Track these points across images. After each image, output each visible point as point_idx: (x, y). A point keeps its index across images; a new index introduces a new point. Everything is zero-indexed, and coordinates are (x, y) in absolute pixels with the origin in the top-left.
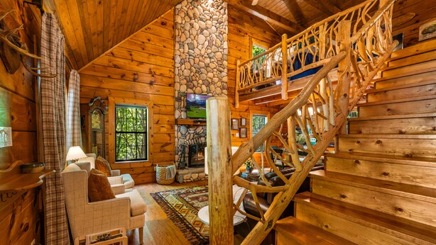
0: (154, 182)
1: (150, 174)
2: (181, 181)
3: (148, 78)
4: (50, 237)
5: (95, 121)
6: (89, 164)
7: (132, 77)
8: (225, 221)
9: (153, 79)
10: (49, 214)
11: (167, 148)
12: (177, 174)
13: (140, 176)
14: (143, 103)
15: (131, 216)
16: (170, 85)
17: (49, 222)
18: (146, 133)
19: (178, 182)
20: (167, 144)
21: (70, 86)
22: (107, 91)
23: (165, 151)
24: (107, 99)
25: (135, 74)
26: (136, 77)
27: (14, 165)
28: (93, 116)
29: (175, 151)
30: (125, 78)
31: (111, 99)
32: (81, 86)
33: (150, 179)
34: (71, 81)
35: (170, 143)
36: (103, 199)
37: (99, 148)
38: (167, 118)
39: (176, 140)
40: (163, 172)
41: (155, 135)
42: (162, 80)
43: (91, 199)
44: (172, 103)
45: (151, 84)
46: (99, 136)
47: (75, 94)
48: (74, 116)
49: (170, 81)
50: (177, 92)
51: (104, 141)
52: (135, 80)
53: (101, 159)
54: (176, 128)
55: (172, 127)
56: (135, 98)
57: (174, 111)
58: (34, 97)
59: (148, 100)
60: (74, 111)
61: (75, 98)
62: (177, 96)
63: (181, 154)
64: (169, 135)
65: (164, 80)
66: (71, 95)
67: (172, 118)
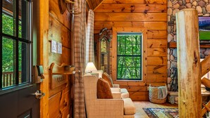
0: (147, 100)
1: (144, 93)
2: (172, 102)
3: (143, 8)
4: (77, 116)
5: (103, 47)
6: (98, 74)
7: (130, 9)
8: (191, 114)
9: (147, 8)
10: (76, 101)
11: (160, 70)
12: (169, 95)
13: (135, 93)
14: (138, 30)
15: (124, 114)
16: (163, 11)
17: (76, 106)
18: (141, 56)
19: (170, 103)
20: (160, 67)
21: (89, 21)
22: (111, 23)
23: (157, 73)
24: (111, 29)
25: (132, 6)
26: (133, 8)
27: (62, 65)
28: (102, 42)
29: (167, 74)
30: (124, 11)
31: (114, 29)
32: (95, 22)
33: (144, 97)
34: (89, 18)
35: (163, 66)
36: (106, 98)
37: (105, 68)
38: (160, 42)
39: (169, 62)
40: (155, 92)
41: (148, 58)
42: (155, 7)
43: (99, 97)
44: (164, 28)
45: (146, 12)
46: (106, 58)
47: (91, 26)
48: (90, 42)
49: (163, 7)
50: (169, 17)
51: (109, 63)
52: (132, 11)
53: (106, 74)
54: (169, 51)
55: (165, 51)
56: (132, 26)
57: (167, 35)
58: (70, 27)
59: (143, 27)
60: (90, 39)
61: (91, 29)
62: (169, 20)
63: (174, 77)
64: (162, 57)
65: (158, 7)
66: (89, 27)
67: (164, 42)
